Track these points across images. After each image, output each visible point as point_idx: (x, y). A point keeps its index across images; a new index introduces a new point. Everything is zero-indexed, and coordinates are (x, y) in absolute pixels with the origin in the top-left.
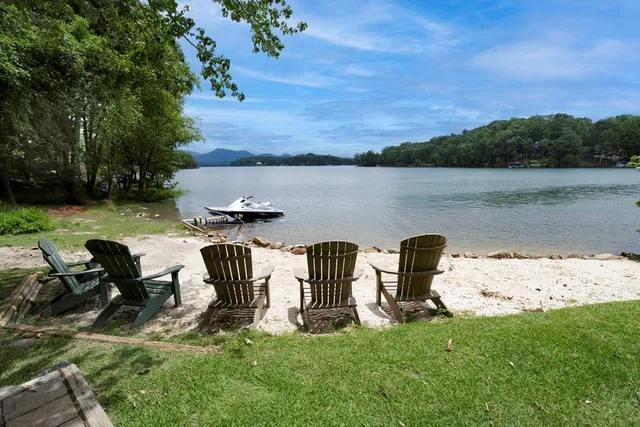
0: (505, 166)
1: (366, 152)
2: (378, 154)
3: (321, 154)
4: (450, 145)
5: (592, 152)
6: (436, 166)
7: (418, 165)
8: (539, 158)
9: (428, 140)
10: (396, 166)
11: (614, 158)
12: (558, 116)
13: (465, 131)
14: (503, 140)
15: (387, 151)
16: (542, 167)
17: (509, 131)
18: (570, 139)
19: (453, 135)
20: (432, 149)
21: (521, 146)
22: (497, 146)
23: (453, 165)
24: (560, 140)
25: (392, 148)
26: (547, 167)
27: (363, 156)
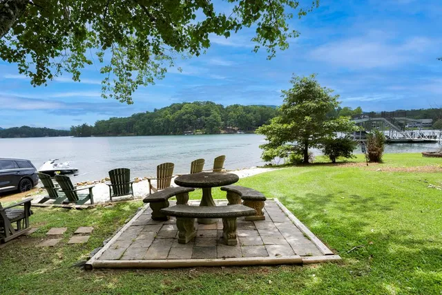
0: (182, 134)
1: (81, 124)
2: (91, 127)
3: (56, 129)
4: (146, 120)
5: (226, 125)
6: (138, 135)
7: (124, 135)
8: (201, 129)
9: (130, 116)
10: (108, 136)
11: (236, 128)
12: (208, 103)
13: (155, 110)
14: (180, 117)
15: (98, 124)
16: (203, 134)
17: (182, 111)
18: (215, 117)
19: (147, 112)
20: (134, 122)
21: (190, 120)
22: (177, 120)
23: (150, 134)
24: (211, 117)
25: (103, 121)
26: (206, 134)
27: (78, 128)
